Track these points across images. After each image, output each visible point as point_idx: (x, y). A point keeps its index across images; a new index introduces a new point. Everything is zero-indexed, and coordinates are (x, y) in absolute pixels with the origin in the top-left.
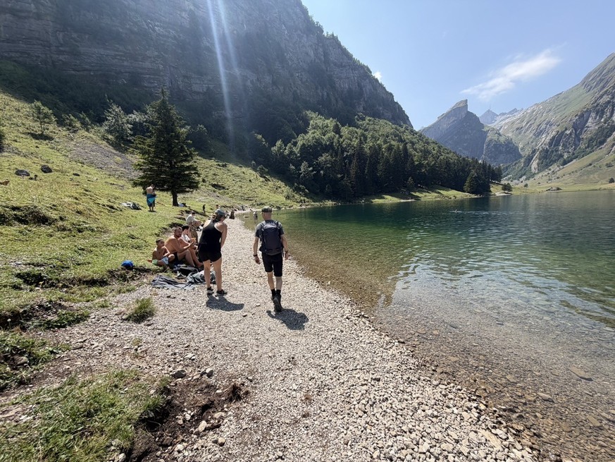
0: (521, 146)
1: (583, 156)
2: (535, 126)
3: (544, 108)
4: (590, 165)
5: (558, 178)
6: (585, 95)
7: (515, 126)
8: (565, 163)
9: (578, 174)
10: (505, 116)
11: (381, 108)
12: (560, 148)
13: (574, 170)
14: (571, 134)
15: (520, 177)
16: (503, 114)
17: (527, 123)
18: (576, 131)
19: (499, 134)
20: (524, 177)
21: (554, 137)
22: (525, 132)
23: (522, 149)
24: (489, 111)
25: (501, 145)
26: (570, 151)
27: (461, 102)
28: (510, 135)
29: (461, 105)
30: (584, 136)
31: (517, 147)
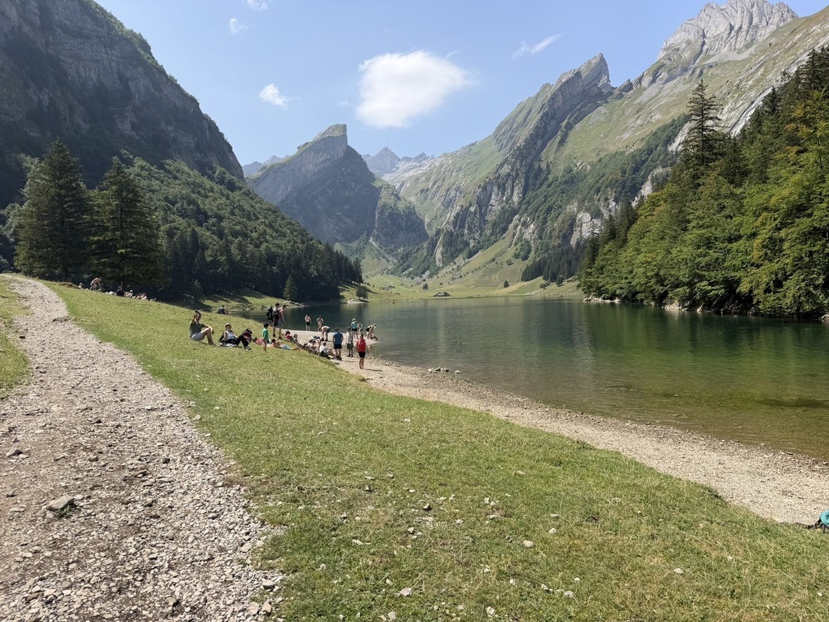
0: (427, 220)
1: (488, 247)
2: (442, 191)
3: (454, 164)
4: (494, 260)
5: (461, 277)
6: (497, 154)
7: (421, 186)
8: (471, 255)
9: (481, 272)
10: (410, 164)
11: (170, 128)
12: (466, 232)
13: (477, 268)
14: (475, 212)
15: (423, 273)
16: (408, 159)
17: (434, 184)
18: (481, 209)
19: (398, 198)
20: (428, 273)
21: (458, 214)
22: (432, 199)
23: (429, 225)
24: (386, 149)
25: (399, 215)
26: (476, 237)
27: (337, 126)
28: (413, 199)
29: (337, 133)
30: (488, 218)
31: (422, 222)
